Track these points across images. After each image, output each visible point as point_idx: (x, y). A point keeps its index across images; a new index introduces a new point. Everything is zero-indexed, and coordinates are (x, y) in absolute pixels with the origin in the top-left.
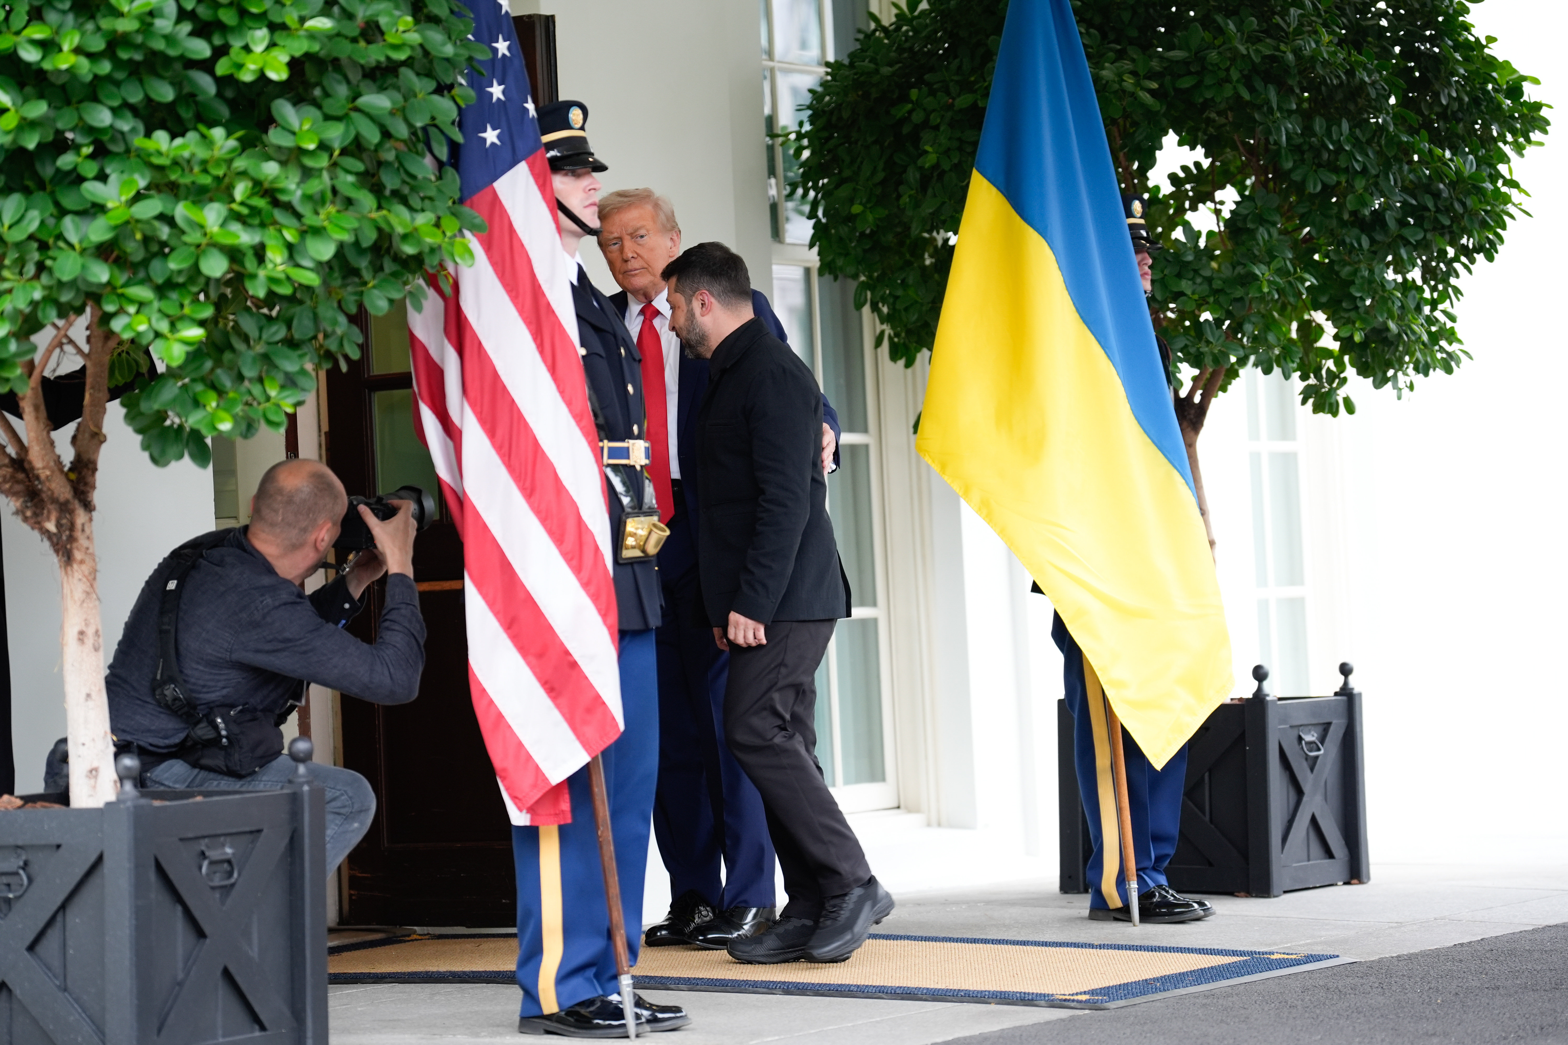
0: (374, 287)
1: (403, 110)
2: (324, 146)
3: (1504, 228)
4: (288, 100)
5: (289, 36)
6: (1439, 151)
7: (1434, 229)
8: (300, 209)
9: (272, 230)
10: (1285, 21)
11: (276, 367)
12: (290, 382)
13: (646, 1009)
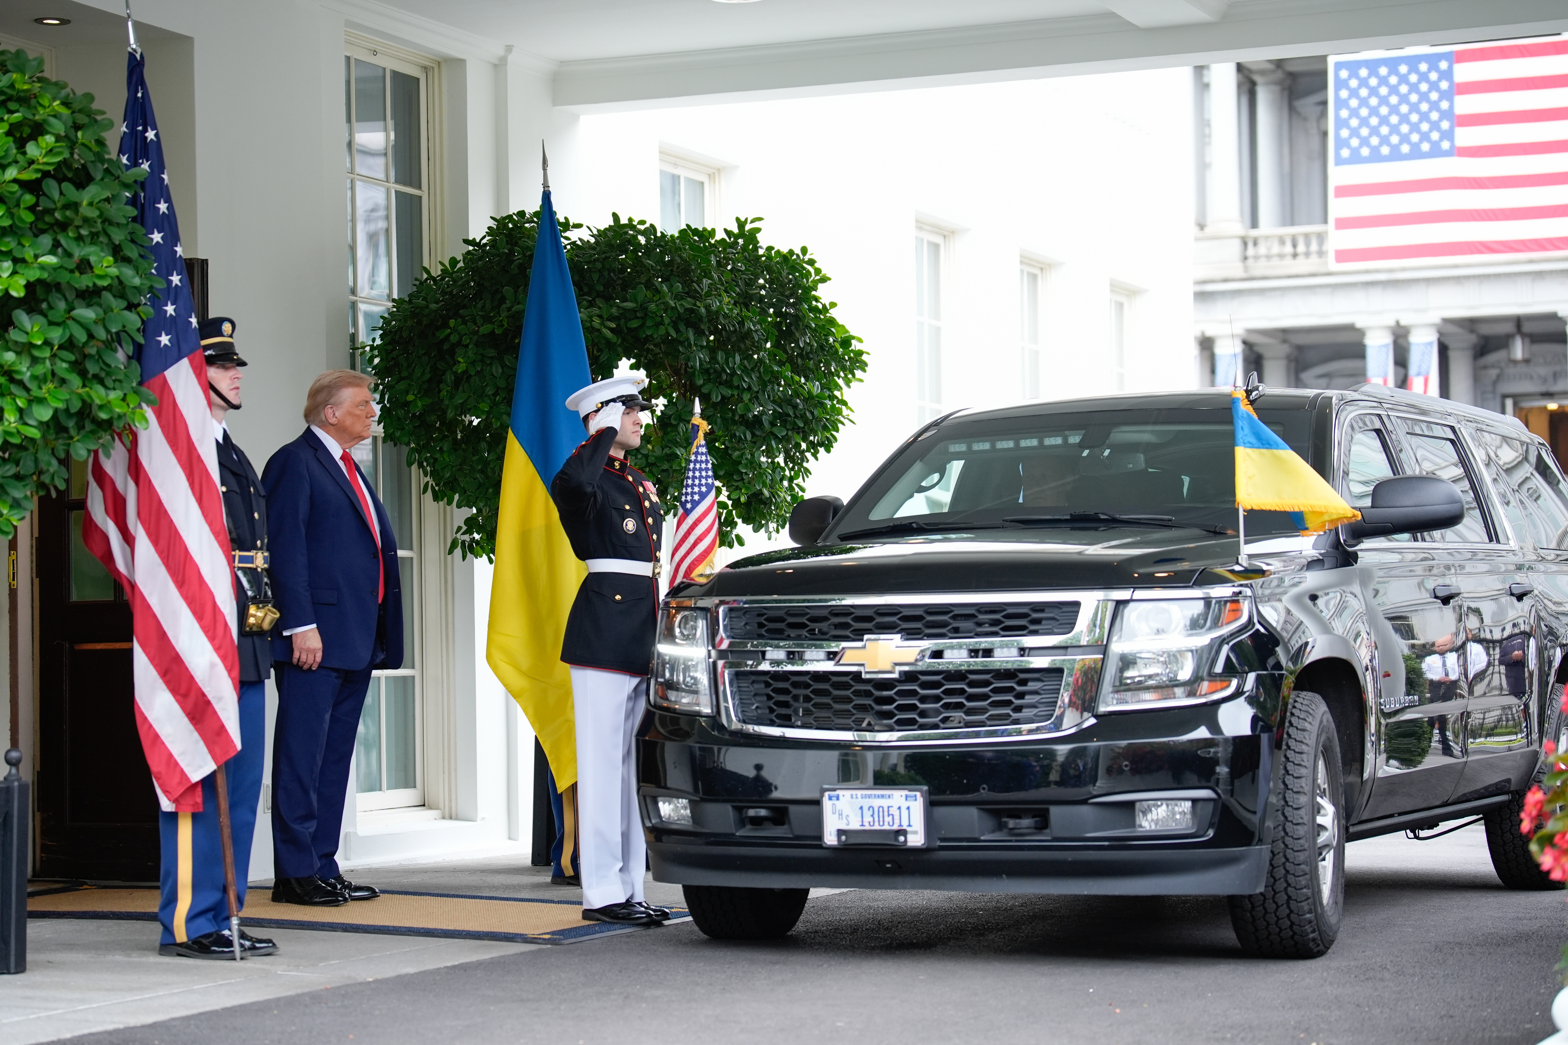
0: (78, 441)
1: (103, 320)
2: (47, 343)
3: (837, 431)
4: (24, 310)
5: (26, 267)
6: (797, 378)
7: (793, 429)
8: (29, 385)
9: (8, 399)
10: (700, 287)
11: (7, 494)
12: (16, 504)
13: (248, 940)
